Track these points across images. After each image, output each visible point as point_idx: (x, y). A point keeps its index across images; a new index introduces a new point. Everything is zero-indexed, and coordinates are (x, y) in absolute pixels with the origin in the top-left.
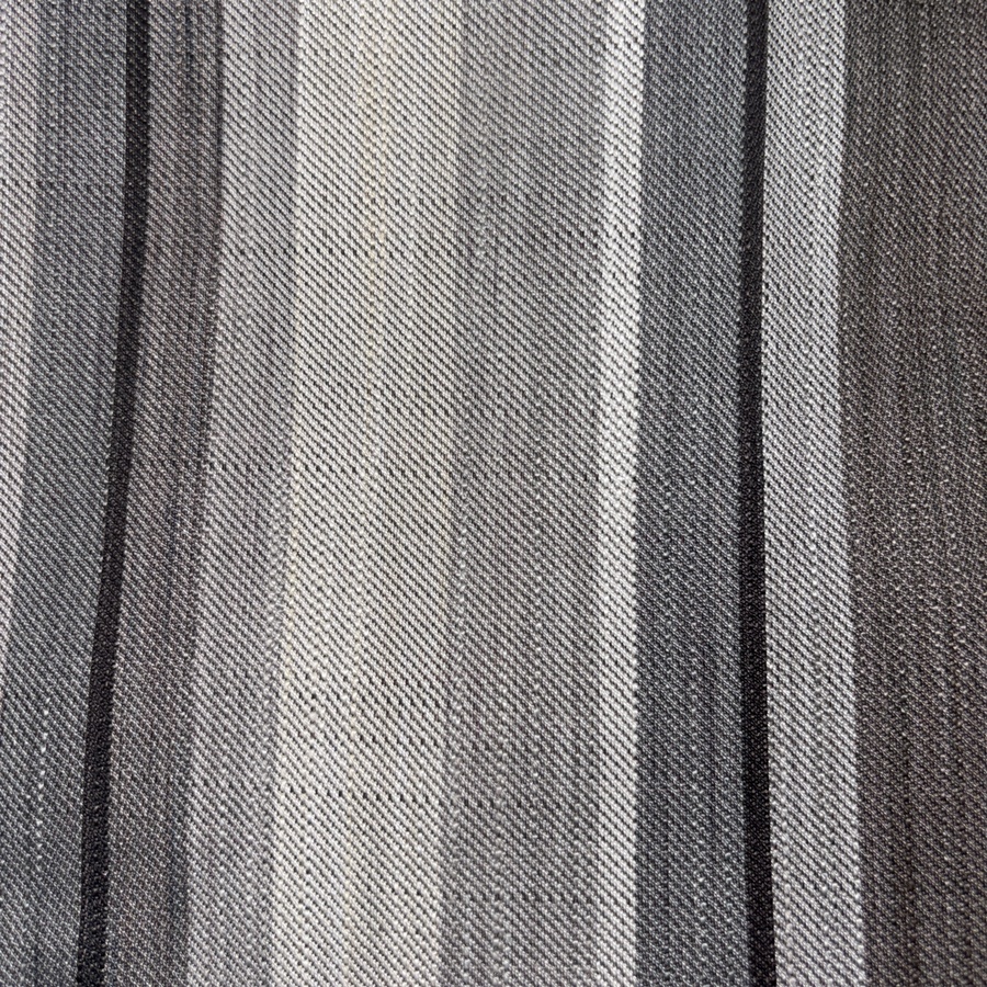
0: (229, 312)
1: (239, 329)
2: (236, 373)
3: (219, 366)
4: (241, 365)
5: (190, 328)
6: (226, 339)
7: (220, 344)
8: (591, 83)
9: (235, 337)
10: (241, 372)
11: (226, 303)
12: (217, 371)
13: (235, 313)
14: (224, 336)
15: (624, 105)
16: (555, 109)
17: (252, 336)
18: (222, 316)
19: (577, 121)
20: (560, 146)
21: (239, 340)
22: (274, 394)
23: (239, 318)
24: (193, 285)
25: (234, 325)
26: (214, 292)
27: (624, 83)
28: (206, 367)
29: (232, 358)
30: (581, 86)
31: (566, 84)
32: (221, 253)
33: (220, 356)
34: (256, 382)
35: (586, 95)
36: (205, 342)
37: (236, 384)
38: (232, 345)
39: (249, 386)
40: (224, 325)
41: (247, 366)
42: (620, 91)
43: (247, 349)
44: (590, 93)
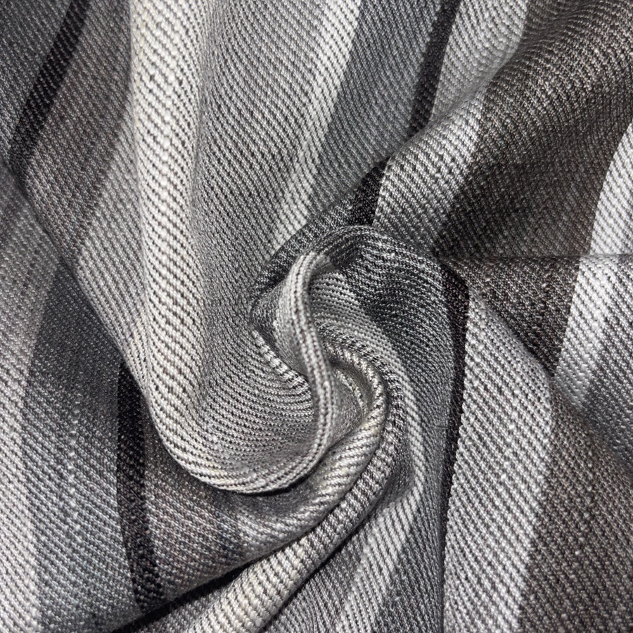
0: (113, 193)
1: (119, 210)
2: (105, 249)
3: (90, 238)
4: (112, 243)
5: (74, 196)
6: (105, 217)
7: (98, 219)
8: (311, 12)
9: (112, 216)
10: (110, 249)
11: (113, 185)
12: (88, 243)
13: (118, 195)
14: (103, 213)
15: (339, 39)
16: (274, 31)
17: (129, 219)
18: (106, 195)
19: (293, 46)
20: (275, 68)
21: (116, 220)
22: (135, 278)
23: (121, 201)
24: (86, 160)
25: (115, 206)
26: (103, 172)
27: (342, 17)
28: (78, 236)
29: (105, 234)
30: (301, 13)
31: (287, 10)
32: (119, 140)
33: (94, 230)
34: (122, 262)
35: (305, 23)
36: (84, 212)
37: (102, 260)
38: (109, 223)
39: (114, 264)
40: (106, 203)
41: (117, 246)
42: (337, 24)
43: (121, 230)
44: (309, 22)
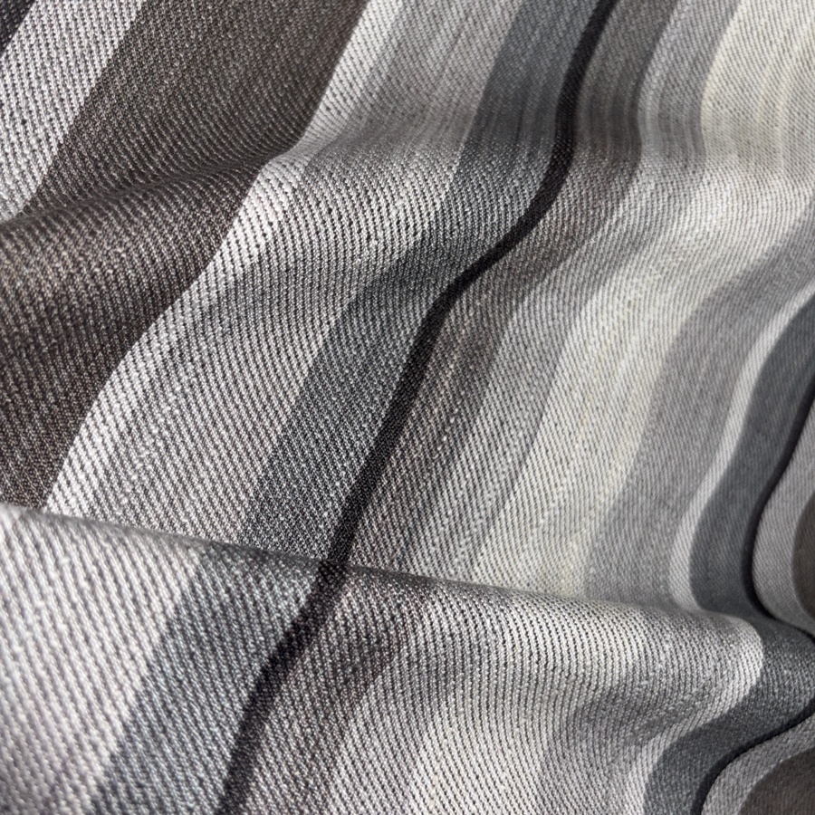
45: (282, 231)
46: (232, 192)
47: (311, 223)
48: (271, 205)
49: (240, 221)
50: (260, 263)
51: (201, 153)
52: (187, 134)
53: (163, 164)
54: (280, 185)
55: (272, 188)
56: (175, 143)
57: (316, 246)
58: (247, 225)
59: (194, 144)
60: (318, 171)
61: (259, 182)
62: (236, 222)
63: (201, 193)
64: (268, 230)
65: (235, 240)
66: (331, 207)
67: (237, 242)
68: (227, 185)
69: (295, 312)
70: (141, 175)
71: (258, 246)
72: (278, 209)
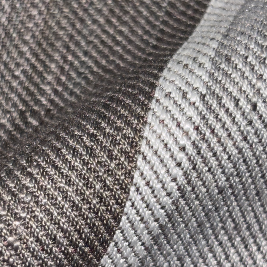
45: (199, 153)
46: (128, 124)
47: (234, 129)
48: (178, 125)
49: (145, 158)
50: (183, 196)
51: (96, 63)
52: (77, 44)
53: (56, 92)
54: (184, 95)
55: (175, 102)
56: (65, 61)
57: (248, 153)
58: (154, 160)
59: (86, 53)
60: (228, 60)
61: (157, 101)
62: (140, 162)
63: (92, 137)
64: (181, 156)
65: (144, 182)
66: (254, 100)
67: (148, 184)
68: (120, 117)
69: (249, 228)
70: (34, 114)
71: (174, 180)
72: (187, 126)
